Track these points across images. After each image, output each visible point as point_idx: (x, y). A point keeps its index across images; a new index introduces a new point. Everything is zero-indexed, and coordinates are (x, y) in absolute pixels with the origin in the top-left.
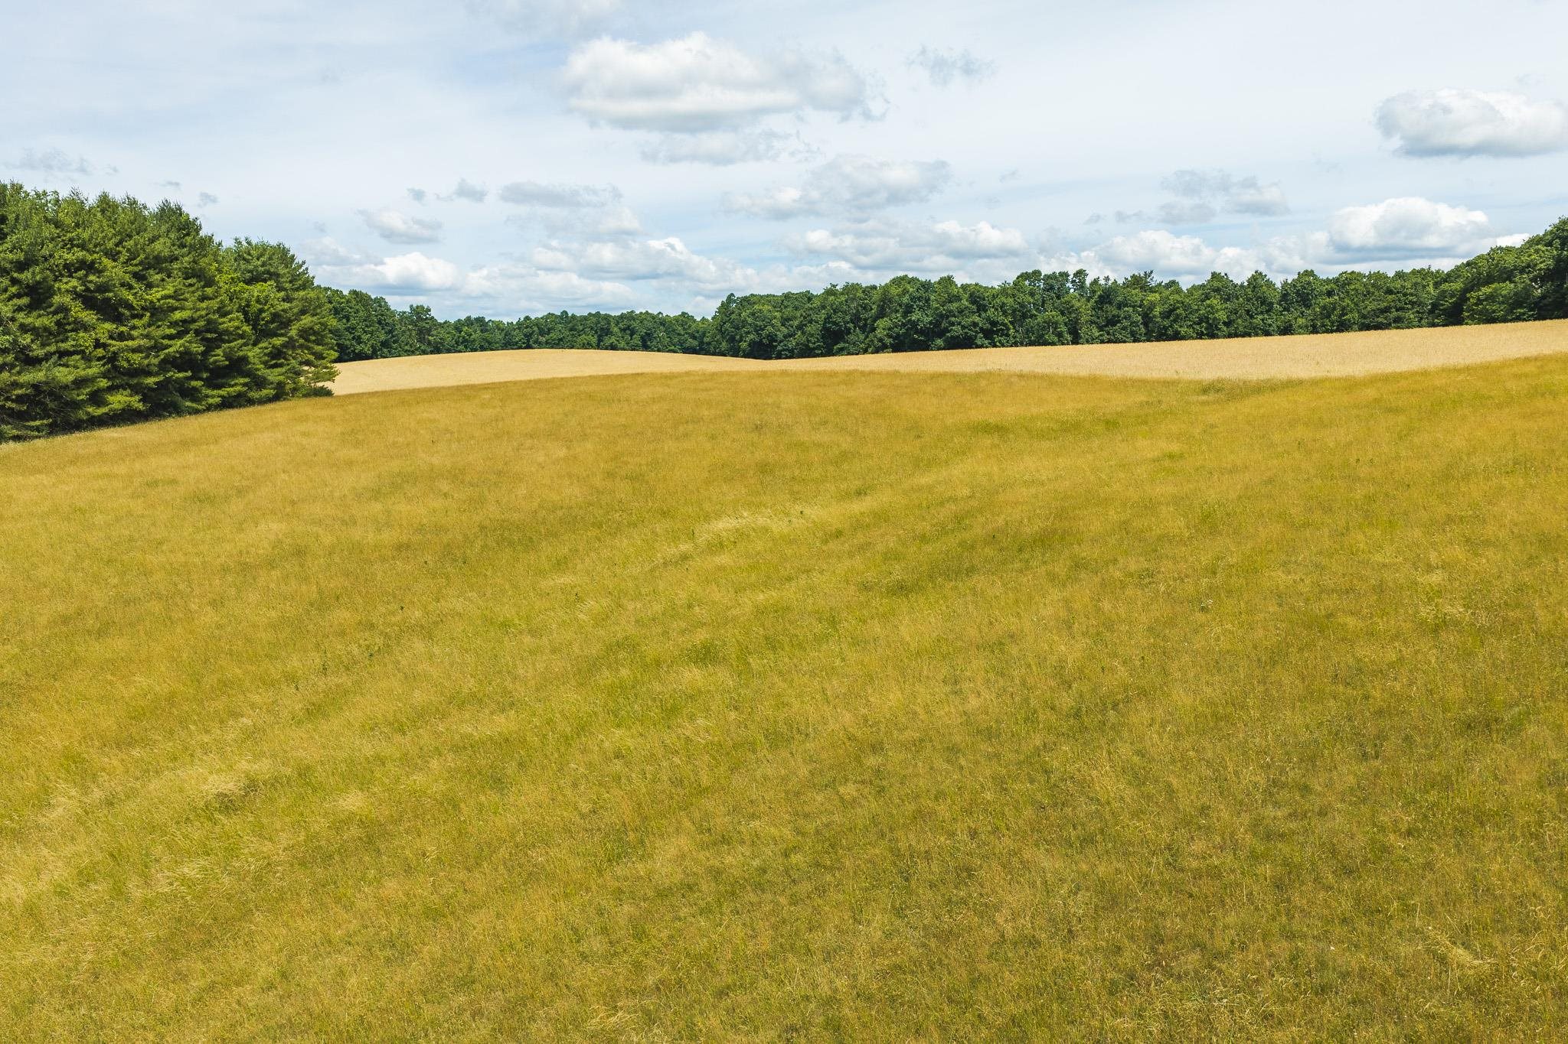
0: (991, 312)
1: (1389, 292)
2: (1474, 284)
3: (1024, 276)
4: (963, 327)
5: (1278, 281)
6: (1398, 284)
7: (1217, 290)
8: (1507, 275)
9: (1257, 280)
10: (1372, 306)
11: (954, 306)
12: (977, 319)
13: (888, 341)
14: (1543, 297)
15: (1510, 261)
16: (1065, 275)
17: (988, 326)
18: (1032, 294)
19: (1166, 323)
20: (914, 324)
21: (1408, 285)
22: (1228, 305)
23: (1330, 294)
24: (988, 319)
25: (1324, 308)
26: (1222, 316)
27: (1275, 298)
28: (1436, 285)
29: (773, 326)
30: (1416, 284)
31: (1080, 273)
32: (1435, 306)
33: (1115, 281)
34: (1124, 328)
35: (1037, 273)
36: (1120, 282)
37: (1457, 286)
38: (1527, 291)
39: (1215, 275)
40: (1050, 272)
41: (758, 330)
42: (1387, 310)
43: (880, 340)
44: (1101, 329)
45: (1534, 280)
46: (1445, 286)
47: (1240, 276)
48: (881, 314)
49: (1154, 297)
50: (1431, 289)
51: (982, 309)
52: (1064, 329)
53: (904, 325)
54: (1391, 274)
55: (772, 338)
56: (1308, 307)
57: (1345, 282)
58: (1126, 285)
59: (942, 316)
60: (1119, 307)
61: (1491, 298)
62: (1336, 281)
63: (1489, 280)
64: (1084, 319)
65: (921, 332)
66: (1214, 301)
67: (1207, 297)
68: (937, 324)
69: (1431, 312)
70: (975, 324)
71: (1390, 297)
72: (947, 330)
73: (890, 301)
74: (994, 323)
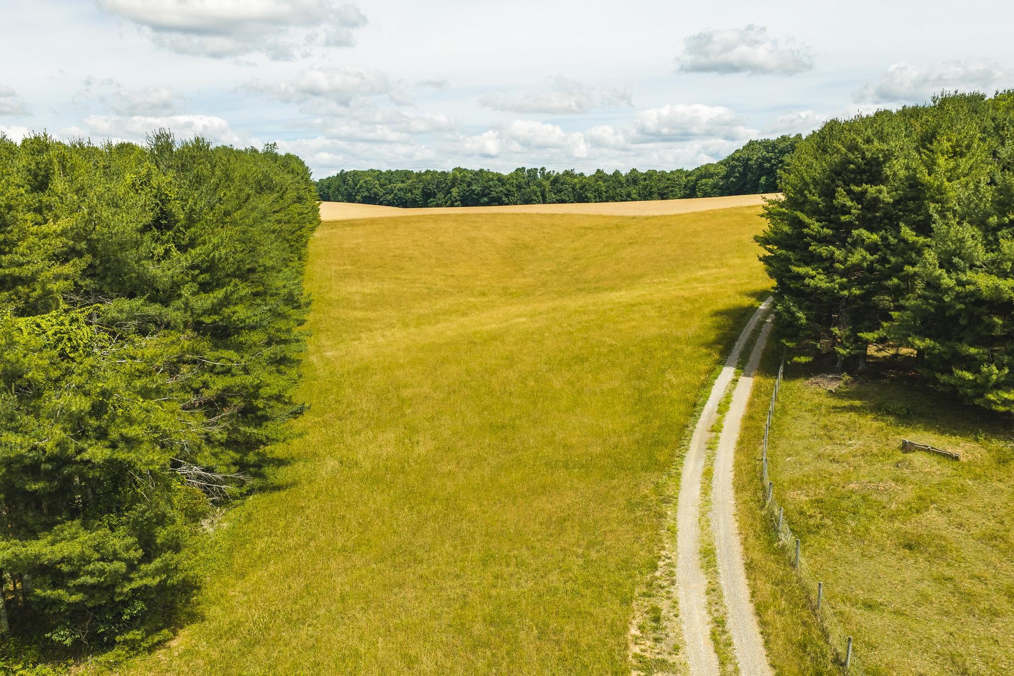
0: (507, 186)
1: (668, 179)
2: (701, 177)
3: (518, 170)
4: (497, 193)
5: (623, 173)
6: (671, 177)
7: (601, 178)
8: (711, 176)
9: (616, 173)
10: (662, 185)
11: (491, 183)
13: (458, 198)
14: (723, 185)
15: (712, 170)
16: (536, 169)
17: (506, 192)
18: (523, 178)
19: (582, 192)
20: (474, 191)
21: (675, 177)
22: (606, 184)
23: (645, 180)
24: (507, 189)
25: (644, 186)
27: (624, 180)
28: (686, 177)
29: (376, 188)
30: (678, 177)
31: (543, 169)
32: (686, 186)
33: (558, 173)
34: (565, 194)
35: (523, 168)
36: (561, 173)
37: (693, 178)
38: (718, 183)
39: (598, 171)
40: (530, 168)
41: (368, 190)
42: (667, 187)
43: (455, 198)
44: (555, 195)
45: (720, 178)
46: (689, 178)
47: (609, 172)
48: (453, 186)
49: (576, 180)
50: (684, 178)
51: (503, 184)
53: (468, 191)
54: (668, 172)
55: (376, 194)
56: (636, 185)
57: (651, 174)
58: (563, 175)
59: (485, 187)
60: (562, 184)
61: (706, 184)
62: (646, 174)
63: (705, 177)
64: (547, 189)
65: (476, 195)
66: (601, 183)
67: (597, 181)
68: (483, 191)
69: (684, 188)
70: (502, 191)
73: (457, 179)
74: (509, 191)
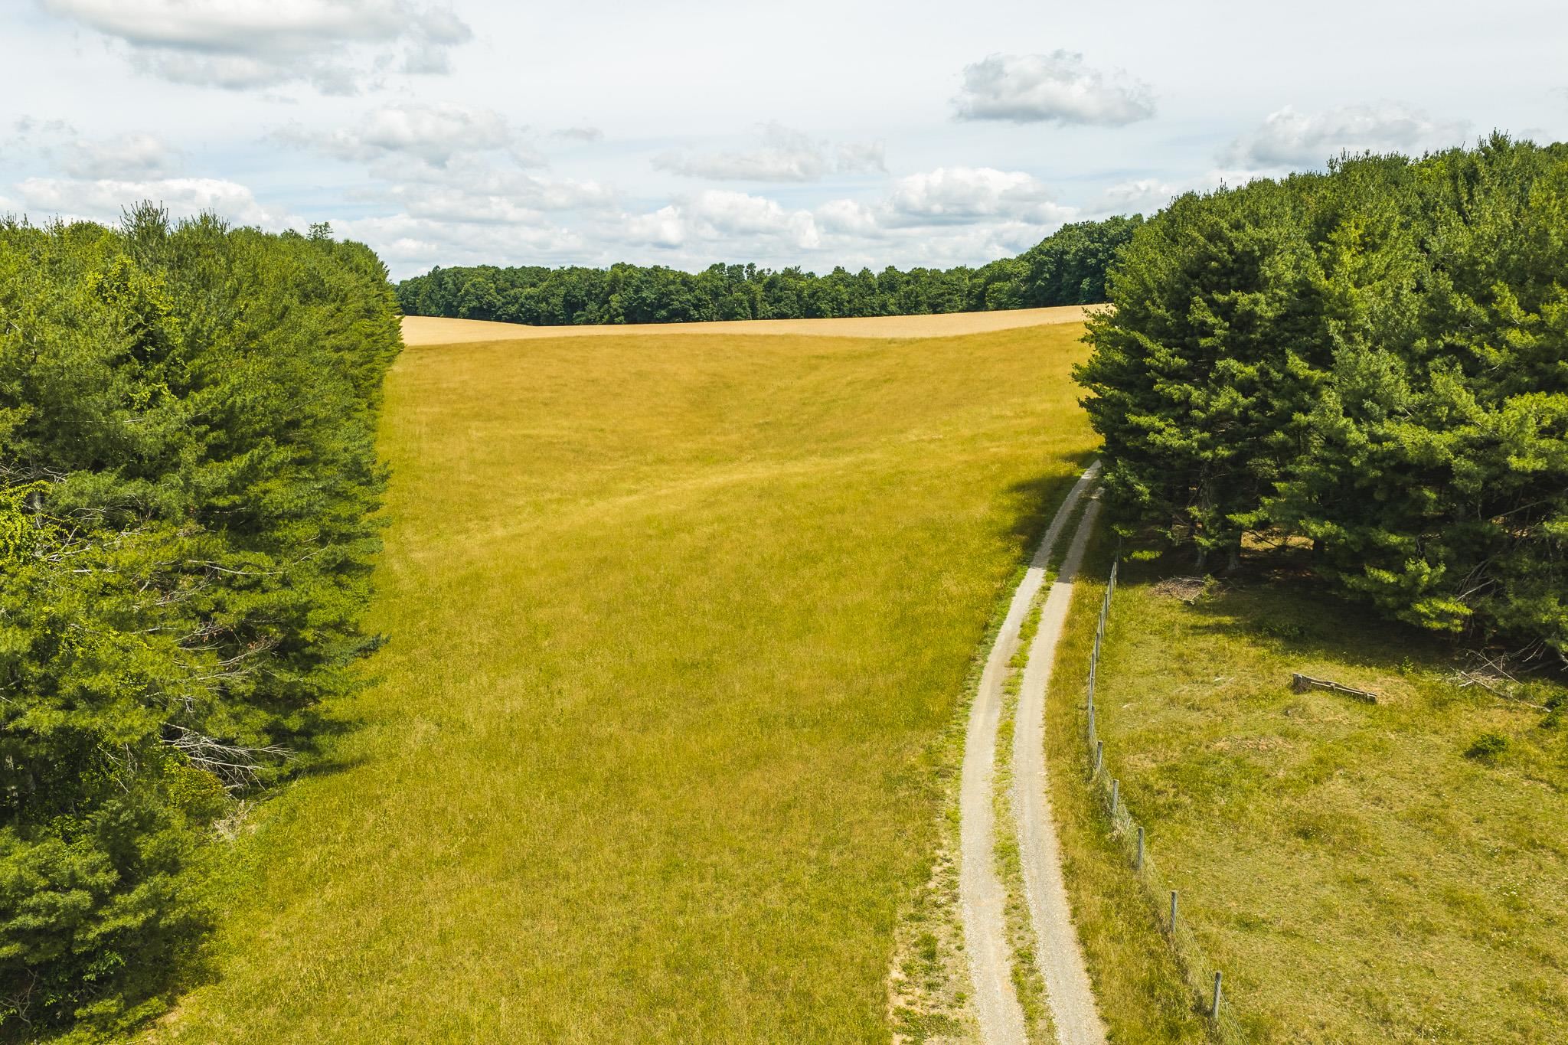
0: (697, 292)
1: (943, 283)
2: (992, 280)
3: (713, 267)
4: (681, 302)
5: (876, 272)
6: (948, 278)
7: (842, 280)
8: (1008, 277)
9: (865, 273)
10: (934, 292)
11: (672, 288)
12: (689, 297)
13: (620, 310)
14: (1025, 292)
15: (1009, 268)
16: (741, 267)
17: (696, 302)
18: (722, 280)
19: (812, 301)
20: (644, 299)
21: (954, 278)
22: (849, 290)
23: (908, 283)
24: (696, 296)
25: (906, 292)
26: (846, 297)
27: (875, 284)
28: (970, 279)
29: (490, 294)
30: (958, 278)
31: (751, 266)
32: (970, 293)
33: (775, 273)
34: (786, 305)
35: (722, 265)
36: (780, 272)
37: (982, 280)
38: (1018, 287)
39: (837, 269)
40: (732, 265)
41: (478, 298)
42: (942, 295)
43: (616, 310)
44: (771, 305)
45: (1022, 281)
46: (975, 281)
47: (854, 270)
48: (613, 291)
49: (803, 284)
50: (967, 281)
51: (691, 290)
52: (747, 304)
53: (635, 300)
54: (944, 271)
55: (490, 304)
56: (895, 291)
57: (917, 275)
58: (783, 275)
59: (663, 294)
60: (781, 290)
61: (1000, 290)
62: (910, 274)
63: (998, 279)
64: (759, 297)
65: (648, 305)
66: (841, 287)
67: (836, 285)
68: (660, 300)
69: (968, 296)
70: (688, 301)
71: (945, 286)
72: (669, 304)
73: (619, 281)
74: (700, 300)
